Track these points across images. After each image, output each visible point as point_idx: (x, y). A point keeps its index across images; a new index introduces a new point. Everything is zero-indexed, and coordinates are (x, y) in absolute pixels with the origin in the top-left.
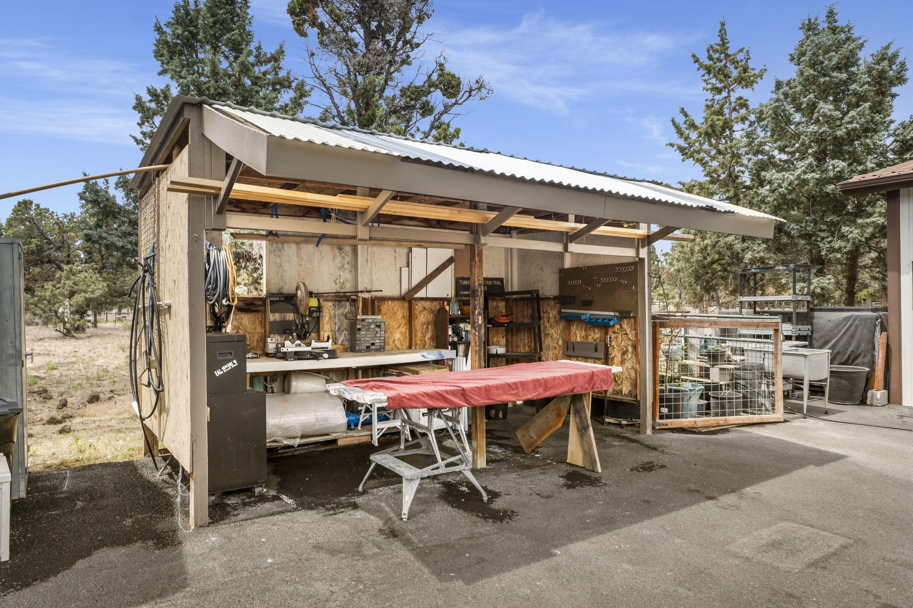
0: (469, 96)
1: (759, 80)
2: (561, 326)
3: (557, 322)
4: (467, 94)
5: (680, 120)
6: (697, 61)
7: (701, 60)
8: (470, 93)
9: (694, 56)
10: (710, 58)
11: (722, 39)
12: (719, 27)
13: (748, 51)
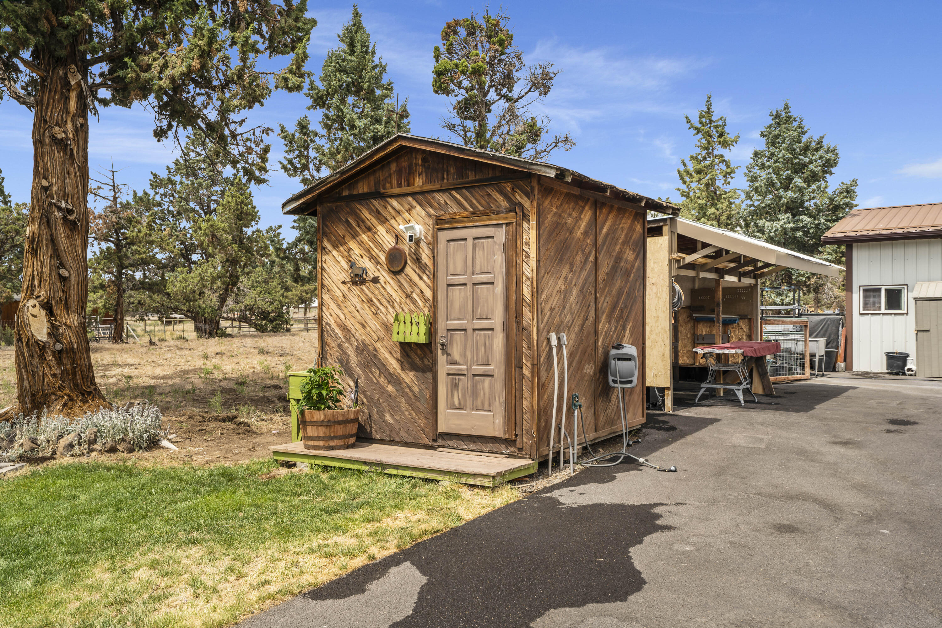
0: (556, 146)
1: (734, 143)
2: (689, 325)
3: (686, 323)
4: (554, 144)
5: (682, 169)
6: (689, 121)
7: (692, 122)
8: (556, 143)
9: (687, 118)
10: (701, 123)
11: (709, 108)
12: (707, 99)
13: (725, 120)
